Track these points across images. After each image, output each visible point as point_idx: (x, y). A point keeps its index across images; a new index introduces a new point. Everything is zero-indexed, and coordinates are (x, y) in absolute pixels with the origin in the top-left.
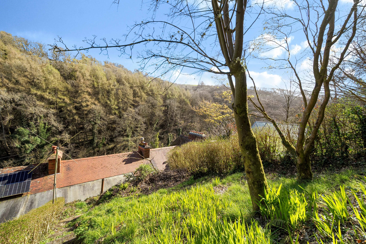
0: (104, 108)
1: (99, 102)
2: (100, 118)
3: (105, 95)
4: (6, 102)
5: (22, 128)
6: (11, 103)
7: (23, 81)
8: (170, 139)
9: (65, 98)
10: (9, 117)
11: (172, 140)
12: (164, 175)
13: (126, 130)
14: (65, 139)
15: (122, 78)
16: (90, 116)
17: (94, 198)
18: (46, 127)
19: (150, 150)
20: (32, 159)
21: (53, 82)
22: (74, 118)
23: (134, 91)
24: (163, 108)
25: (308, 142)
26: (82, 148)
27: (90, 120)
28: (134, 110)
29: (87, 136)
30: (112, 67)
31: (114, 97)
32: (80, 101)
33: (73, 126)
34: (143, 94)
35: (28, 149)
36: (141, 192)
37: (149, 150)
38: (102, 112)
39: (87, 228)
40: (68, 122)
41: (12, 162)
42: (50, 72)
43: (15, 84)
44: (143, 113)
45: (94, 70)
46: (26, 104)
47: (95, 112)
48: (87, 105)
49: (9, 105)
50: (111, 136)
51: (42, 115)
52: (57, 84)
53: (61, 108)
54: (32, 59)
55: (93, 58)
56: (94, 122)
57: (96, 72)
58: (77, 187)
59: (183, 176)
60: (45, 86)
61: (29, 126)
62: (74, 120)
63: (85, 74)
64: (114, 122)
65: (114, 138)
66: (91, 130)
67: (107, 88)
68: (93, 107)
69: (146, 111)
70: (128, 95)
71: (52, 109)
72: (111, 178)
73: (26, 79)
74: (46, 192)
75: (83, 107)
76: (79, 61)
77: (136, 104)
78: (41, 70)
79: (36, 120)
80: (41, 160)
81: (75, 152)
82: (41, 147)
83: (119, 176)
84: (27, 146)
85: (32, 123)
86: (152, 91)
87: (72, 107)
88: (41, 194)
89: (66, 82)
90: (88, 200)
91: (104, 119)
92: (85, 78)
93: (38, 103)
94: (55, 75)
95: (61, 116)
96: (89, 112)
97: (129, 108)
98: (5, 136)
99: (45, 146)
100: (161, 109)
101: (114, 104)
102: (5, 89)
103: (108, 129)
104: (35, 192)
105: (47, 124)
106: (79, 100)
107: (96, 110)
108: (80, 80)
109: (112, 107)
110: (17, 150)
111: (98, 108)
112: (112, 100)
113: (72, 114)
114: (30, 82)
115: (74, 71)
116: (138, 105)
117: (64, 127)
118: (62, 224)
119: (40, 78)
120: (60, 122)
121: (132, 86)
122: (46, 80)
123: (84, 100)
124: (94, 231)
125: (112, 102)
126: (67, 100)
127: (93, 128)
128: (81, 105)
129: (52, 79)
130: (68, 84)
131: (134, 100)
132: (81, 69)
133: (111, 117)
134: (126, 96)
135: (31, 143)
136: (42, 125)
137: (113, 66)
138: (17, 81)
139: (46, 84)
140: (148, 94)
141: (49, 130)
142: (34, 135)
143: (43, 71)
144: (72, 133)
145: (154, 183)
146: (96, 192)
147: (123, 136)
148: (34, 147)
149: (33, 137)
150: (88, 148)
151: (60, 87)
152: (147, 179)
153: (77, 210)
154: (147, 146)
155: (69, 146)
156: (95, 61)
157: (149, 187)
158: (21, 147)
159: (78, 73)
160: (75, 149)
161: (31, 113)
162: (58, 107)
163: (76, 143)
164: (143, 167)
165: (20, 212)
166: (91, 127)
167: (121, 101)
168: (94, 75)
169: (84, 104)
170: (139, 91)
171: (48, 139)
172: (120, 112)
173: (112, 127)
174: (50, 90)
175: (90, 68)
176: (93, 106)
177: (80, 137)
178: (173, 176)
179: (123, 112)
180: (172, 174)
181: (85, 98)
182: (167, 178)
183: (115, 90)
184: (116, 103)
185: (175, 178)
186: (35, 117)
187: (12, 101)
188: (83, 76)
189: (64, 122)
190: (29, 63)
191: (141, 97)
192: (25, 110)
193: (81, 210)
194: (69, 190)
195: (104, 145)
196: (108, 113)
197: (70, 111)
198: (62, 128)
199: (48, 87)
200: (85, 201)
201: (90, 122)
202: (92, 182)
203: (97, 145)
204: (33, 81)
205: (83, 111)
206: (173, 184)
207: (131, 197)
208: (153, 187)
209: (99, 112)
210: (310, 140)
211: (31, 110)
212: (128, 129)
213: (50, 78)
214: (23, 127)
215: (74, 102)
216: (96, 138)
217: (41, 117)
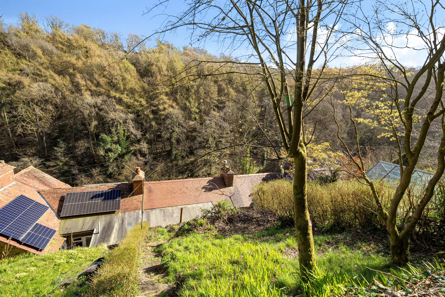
0: (183, 112)
1: (178, 104)
2: (179, 125)
3: (183, 94)
4: (91, 106)
5: (105, 136)
6: (95, 107)
7: (103, 82)
8: (266, 156)
9: (141, 100)
10: (94, 123)
11: (268, 157)
12: (245, 216)
13: (208, 140)
14: (144, 149)
15: (204, 70)
16: (168, 122)
17: (174, 226)
18: (126, 134)
19: (235, 176)
20: (115, 168)
21: (130, 81)
22: (151, 125)
23: (219, 86)
24: (259, 110)
25: (410, 221)
26: (160, 160)
27: (168, 127)
28: (218, 114)
29: (165, 145)
30: (191, 55)
31: (194, 97)
32: (157, 103)
33: (150, 134)
34: (231, 90)
35: (111, 158)
36: (218, 231)
37: (233, 177)
38: (180, 116)
39: (170, 259)
40: (146, 128)
41: (98, 170)
42: (127, 70)
43: (97, 87)
44: (230, 117)
45: (171, 62)
46: (107, 109)
47: (172, 117)
48: (165, 109)
49: (93, 110)
50: (190, 147)
51: (121, 121)
52: (134, 83)
53: (138, 113)
54: (110, 55)
55: (170, 44)
56: (172, 129)
57: (174, 64)
58: (158, 211)
59: (268, 220)
60: (122, 87)
61: (110, 132)
62: (151, 126)
63: (162, 68)
64: (194, 130)
65: (194, 150)
66: (169, 139)
67: (187, 86)
68: (171, 111)
69: (235, 115)
70: (212, 93)
71: (131, 113)
72: (189, 206)
73: (105, 80)
74: (132, 212)
75: (160, 111)
76: (154, 51)
77: (221, 105)
78: (118, 68)
79: (117, 126)
80: (122, 170)
81: (153, 165)
82: (121, 156)
83: (198, 205)
84: (110, 154)
85: (113, 130)
86: (243, 85)
87: (149, 110)
88: (129, 214)
89: (143, 81)
90: (169, 228)
91: (182, 126)
92: (162, 73)
93: (118, 107)
94: (132, 72)
95: (139, 122)
96: (167, 117)
97: (212, 112)
98: (91, 142)
99: (125, 156)
100: (255, 111)
101: (194, 106)
102: (89, 93)
103: (187, 138)
104: (124, 212)
105: (126, 131)
106: (155, 102)
107: (174, 114)
108: (156, 77)
109: (192, 110)
110: (102, 157)
111: (176, 112)
112: (191, 100)
113: (150, 119)
114: (109, 83)
115: (150, 64)
116: (224, 107)
117: (142, 134)
118: (148, 248)
119: (117, 78)
120: (137, 129)
121: (217, 80)
122: (124, 79)
123: (161, 101)
124: (175, 264)
125: (192, 104)
126: (144, 102)
127: (171, 137)
128: (158, 108)
129: (129, 78)
130: (145, 83)
131: (219, 100)
132: (157, 62)
133: (191, 123)
134: (208, 95)
135: (113, 152)
136: (122, 132)
137: (194, 53)
138: (98, 83)
139: (124, 85)
140: (237, 91)
141: (128, 138)
142: (116, 143)
143: (120, 69)
144: (149, 142)
145: (233, 223)
146: (175, 219)
147: (204, 147)
148: (116, 155)
149: (114, 145)
150: (166, 160)
151: (137, 88)
152: (226, 218)
153: (160, 236)
154: (231, 172)
155: (147, 157)
156: (172, 49)
157: (227, 228)
158: (105, 155)
159: (154, 67)
160: (153, 161)
161: (112, 119)
162: (135, 111)
163: (154, 154)
164: (222, 203)
165: (115, 228)
166: (168, 135)
167: (203, 101)
168: (171, 68)
169: (161, 107)
170: (225, 87)
171: (128, 148)
172: (201, 117)
173: (192, 136)
174: (127, 91)
175: (167, 60)
176: (171, 109)
177: (158, 146)
178: (256, 218)
179: (205, 117)
180: (255, 216)
181: (162, 99)
182: (248, 220)
183: (195, 87)
184: (196, 104)
185: (257, 221)
186: (116, 123)
187: (95, 106)
188: (160, 71)
189: (142, 128)
190: (107, 60)
191: (228, 94)
192: (107, 115)
193: (162, 237)
194: (151, 213)
195: (183, 157)
196: (187, 118)
197: (148, 116)
198: (140, 137)
199: (125, 89)
200: (166, 228)
201: (168, 129)
202: (171, 208)
203: (175, 158)
204: (112, 82)
205: (161, 115)
206: (255, 228)
207: (208, 235)
208: (231, 228)
209: (178, 118)
210: (412, 219)
211: (112, 115)
212: (211, 139)
213: (127, 77)
214: (105, 134)
215: (151, 105)
216: (174, 149)
217: (120, 123)
